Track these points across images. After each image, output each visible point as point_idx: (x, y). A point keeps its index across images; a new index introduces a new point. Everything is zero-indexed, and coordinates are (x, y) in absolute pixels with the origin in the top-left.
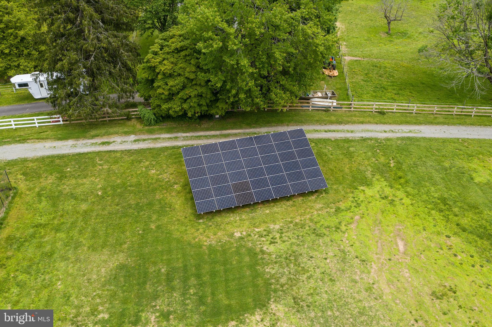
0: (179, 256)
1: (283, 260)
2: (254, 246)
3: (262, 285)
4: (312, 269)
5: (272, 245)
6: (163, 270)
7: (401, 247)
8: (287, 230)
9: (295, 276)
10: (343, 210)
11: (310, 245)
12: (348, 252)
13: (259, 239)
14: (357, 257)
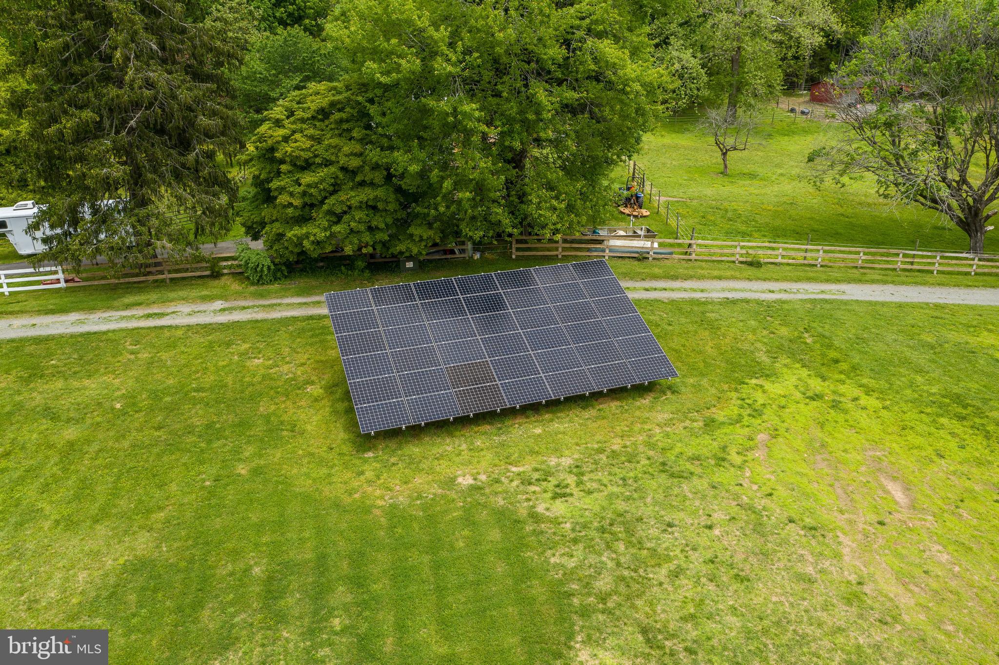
0: (307, 534)
1: (594, 534)
3: (543, 598)
4: (678, 552)
5: (558, 502)
6: (257, 571)
7: (899, 495)
8: (594, 466)
9: (635, 571)
10: (723, 423)
11: (660, 497)
12: (764, 509)
13: (522, 488)
14: (791, 521)
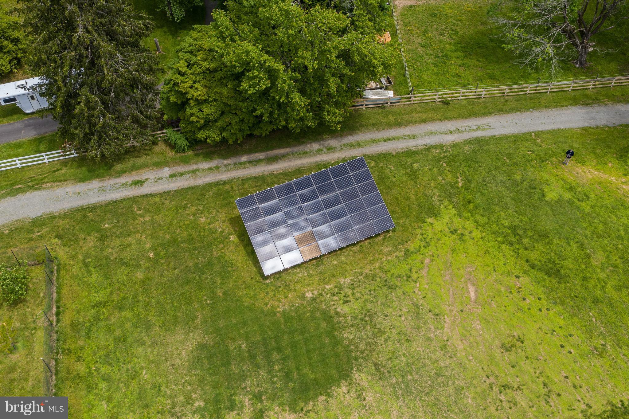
0: (256, 328)
1: (359, 321)
2: (328, 307)
3: (342, 353)
4: (388, 330)
5: (345, 305)
6: (243, 346)
7: (472, 294)
8: (358, 284)
9: (373, 339)
10: (412, 253)
11: (383, 300)
12: (421, 305)
13: (331, 298)
14: (430, 311)
